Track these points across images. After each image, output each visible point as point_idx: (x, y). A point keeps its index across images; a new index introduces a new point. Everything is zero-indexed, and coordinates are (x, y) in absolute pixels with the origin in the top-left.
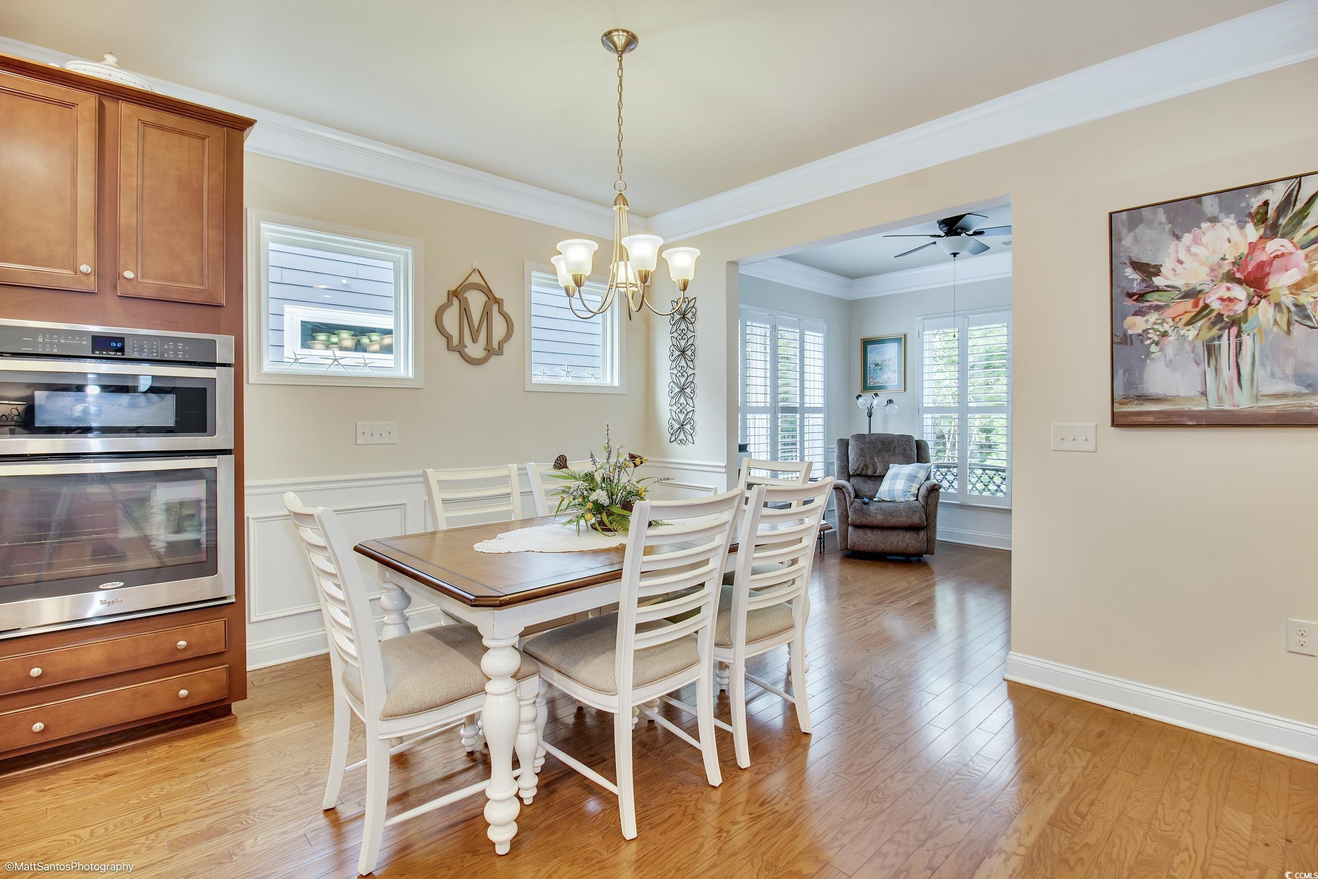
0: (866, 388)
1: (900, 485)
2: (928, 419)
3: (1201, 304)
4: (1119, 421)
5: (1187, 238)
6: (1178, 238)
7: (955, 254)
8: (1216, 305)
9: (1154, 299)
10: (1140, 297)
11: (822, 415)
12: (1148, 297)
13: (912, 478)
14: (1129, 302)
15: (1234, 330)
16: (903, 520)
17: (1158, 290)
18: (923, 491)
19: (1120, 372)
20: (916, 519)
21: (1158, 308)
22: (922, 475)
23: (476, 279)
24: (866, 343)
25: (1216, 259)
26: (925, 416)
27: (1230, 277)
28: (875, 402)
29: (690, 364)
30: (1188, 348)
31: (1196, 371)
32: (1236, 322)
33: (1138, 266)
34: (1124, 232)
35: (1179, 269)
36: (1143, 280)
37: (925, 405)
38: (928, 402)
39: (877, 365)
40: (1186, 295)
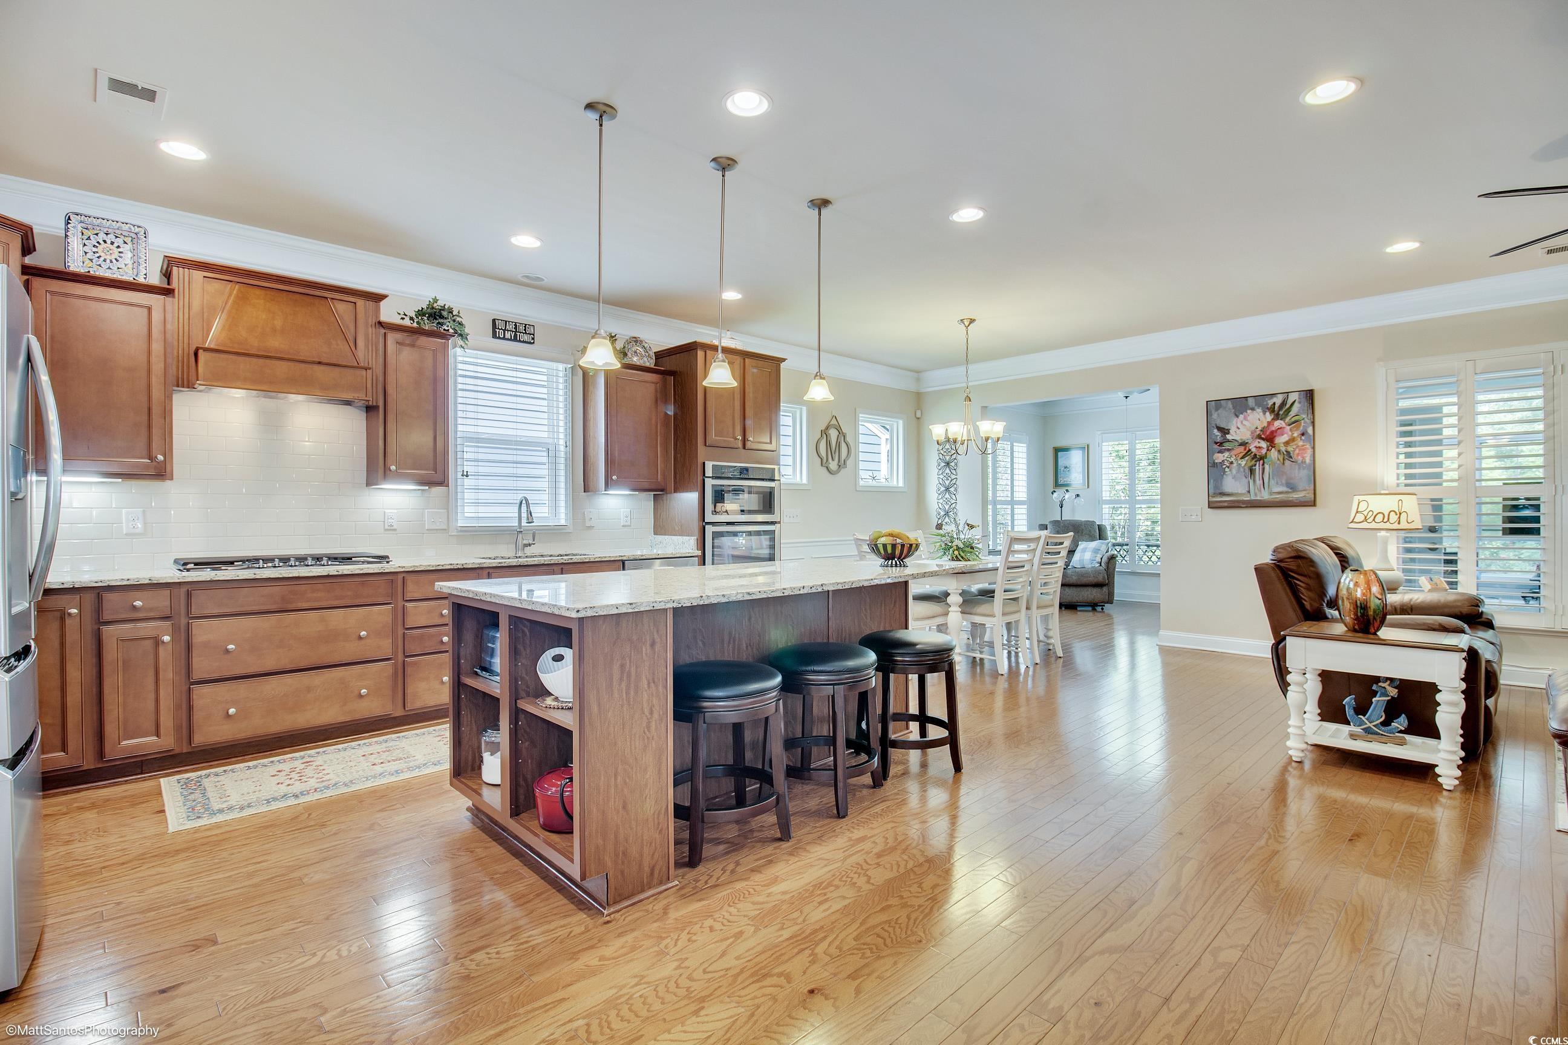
0: (1057, 485)
1: (1088, 556)
2: (1106, 509)
3: (1247, 449)
4: (1212, 506)
5: (1241, 417)
6: (1237, 417)
7: (1127, 397)
8: (1254, 450)
9: (1227, 445)
10: (1221, 444)
11: (1026, 507)
12: (1224, 444)
13: (1096, 551)
14: (1216, 446)
15: (1261, 462)
16: (1091, 579)
17: (1229, 441)
18: (1105, 559)
19: (1212, 481)
20: (1100, 579)
21: (1228, 450)
22: (1104, 548)
23: (834, 422)
24: (1057, 450)
25: (1253, 428)
26: (1104, 506)
27: (1259, 437)
28: (1067, 497)
29: (954, 472)
30: (1242, 470)
31: (1245, 481)
32: (1262, 458)
33: (1219, 429)
34: (1213, 411)
35: (1238, 431)
36: (1222, 436)
37: (1104, 498)
38: (1106, 495)
39: (1066, 467)
40: (1241, 444)
